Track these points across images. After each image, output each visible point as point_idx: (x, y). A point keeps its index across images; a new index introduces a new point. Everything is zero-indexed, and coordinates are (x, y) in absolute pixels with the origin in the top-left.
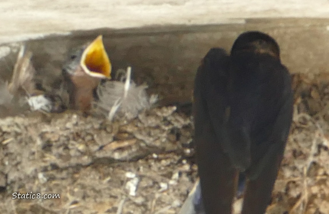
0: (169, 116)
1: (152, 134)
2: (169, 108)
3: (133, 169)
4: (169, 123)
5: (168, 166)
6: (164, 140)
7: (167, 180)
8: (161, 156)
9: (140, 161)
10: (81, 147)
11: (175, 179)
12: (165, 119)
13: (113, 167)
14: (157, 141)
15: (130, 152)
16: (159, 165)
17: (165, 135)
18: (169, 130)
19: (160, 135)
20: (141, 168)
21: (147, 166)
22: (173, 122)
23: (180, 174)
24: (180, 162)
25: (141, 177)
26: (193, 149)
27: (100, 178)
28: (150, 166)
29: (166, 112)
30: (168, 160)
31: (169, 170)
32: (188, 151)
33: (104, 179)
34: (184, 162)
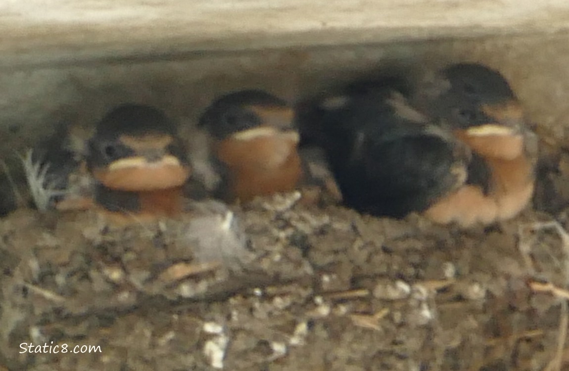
0: (287, 210)
1: (254, 246)
2: (287, 195)
3: (218, 316)
4: (287, 224)
5: (288, 309)
6: (277, 257)
7: (286, 336)
8: (270, 290)
9: (232, 301)
10: (116, 275)
11: (301, 335)
12: (279, 217)
13: (180, 313)
14: (264, 260)
15: (212, 282)
16: (268, 307)
17: (278, 247)
18: (287, 238)
19: (268, 248)
20: (235, 313)
21: (246, 310)
22: (294, 223)
23: (311, 324)
24: (310, 300)
25: (233, 333)
26: (334, 276)
27: (154, 335)
28: (251, 310)
29: (280, 203)
30: (285, 297)
31: (290, 317)
32: (326, 278)
33: (160, 336)
34: (319, 300)
